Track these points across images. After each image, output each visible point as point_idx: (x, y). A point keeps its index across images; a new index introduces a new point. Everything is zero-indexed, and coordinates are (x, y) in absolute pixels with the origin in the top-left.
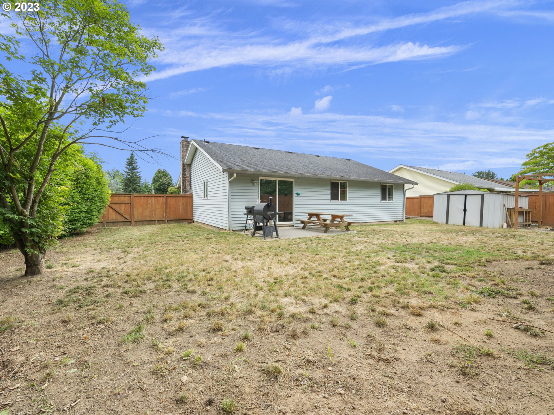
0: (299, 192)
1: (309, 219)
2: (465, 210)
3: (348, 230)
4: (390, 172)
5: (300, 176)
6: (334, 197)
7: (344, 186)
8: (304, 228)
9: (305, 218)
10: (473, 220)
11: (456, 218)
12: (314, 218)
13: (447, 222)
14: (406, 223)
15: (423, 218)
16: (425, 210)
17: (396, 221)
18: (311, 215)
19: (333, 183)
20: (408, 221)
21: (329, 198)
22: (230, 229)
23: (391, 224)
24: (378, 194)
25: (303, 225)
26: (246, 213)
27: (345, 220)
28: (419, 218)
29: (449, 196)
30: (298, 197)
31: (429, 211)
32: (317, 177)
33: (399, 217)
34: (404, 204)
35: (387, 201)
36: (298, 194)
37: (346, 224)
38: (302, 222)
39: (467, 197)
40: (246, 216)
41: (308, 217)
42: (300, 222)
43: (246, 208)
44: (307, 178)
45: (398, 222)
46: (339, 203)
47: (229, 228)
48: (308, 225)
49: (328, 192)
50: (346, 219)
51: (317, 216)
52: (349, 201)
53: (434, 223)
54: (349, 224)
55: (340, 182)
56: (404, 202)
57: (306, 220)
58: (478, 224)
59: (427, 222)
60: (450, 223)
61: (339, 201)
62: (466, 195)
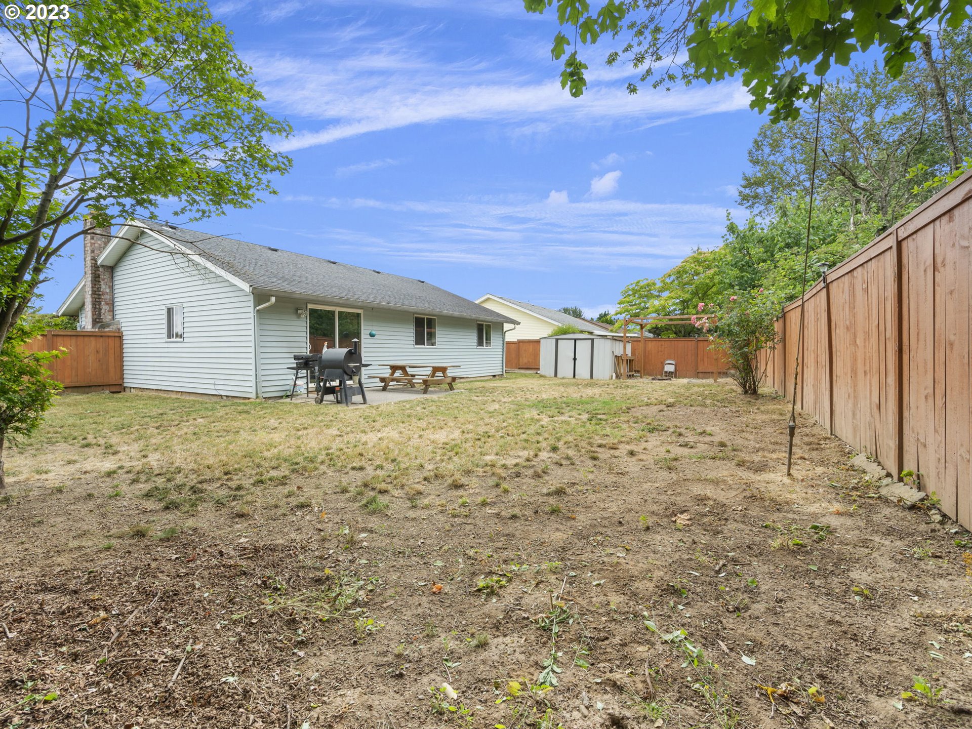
0: (374, 332)
1: (392, 374)
2: (575, 359)
3: (452, 388)
4: (477, 302)
5: (376, 306)
6: (419, 340)
7: (431, 323)
8: (384, 389)
9: (387, 372)
10: (583, 371)
11: (566, 369)
12: (398, 374)
13: (556, 375)
14: (507, 378)
15: (522, 371)
16: (524, 360)
17: (494, 376)
18: (394, 368)
19: (417, 318)
20: (509, 376)
21: (412, 342)
22: (259, 395)
23: (490, 380)
24: (473, 337)
25: (383, 384)
26: (295, 366)
27: (449, 375)
28: (517, 371)
29: (557, 340)
30: (372, 340)
31: (529, 362)
32: (399, 309)
33: (498, 371)
34: (503, 352)
35: (484, 347)
36: (372, 335)
37: (449, 380)
38: (383, 380)
39: (577, 341)
40: (295, 371)
41: (390, 371)
42: (378, 380)
43: (296, 358)
44: (385, 309)
45: (497, 377)
46: (425, 348)
47: (257, 394)
48: (391, 383)
49: (409, 333)
50: (450, 373)
51: (403, 368)
52: (439, 347)
53: (541, 376)
54: (454, 379)
55: (426, 317)
56: (503, 349)
57: (387, 375)
58: (588, 376)
59: (531, 376)
60: (559, 375)
61: (426, 346)
62: (575, 340)
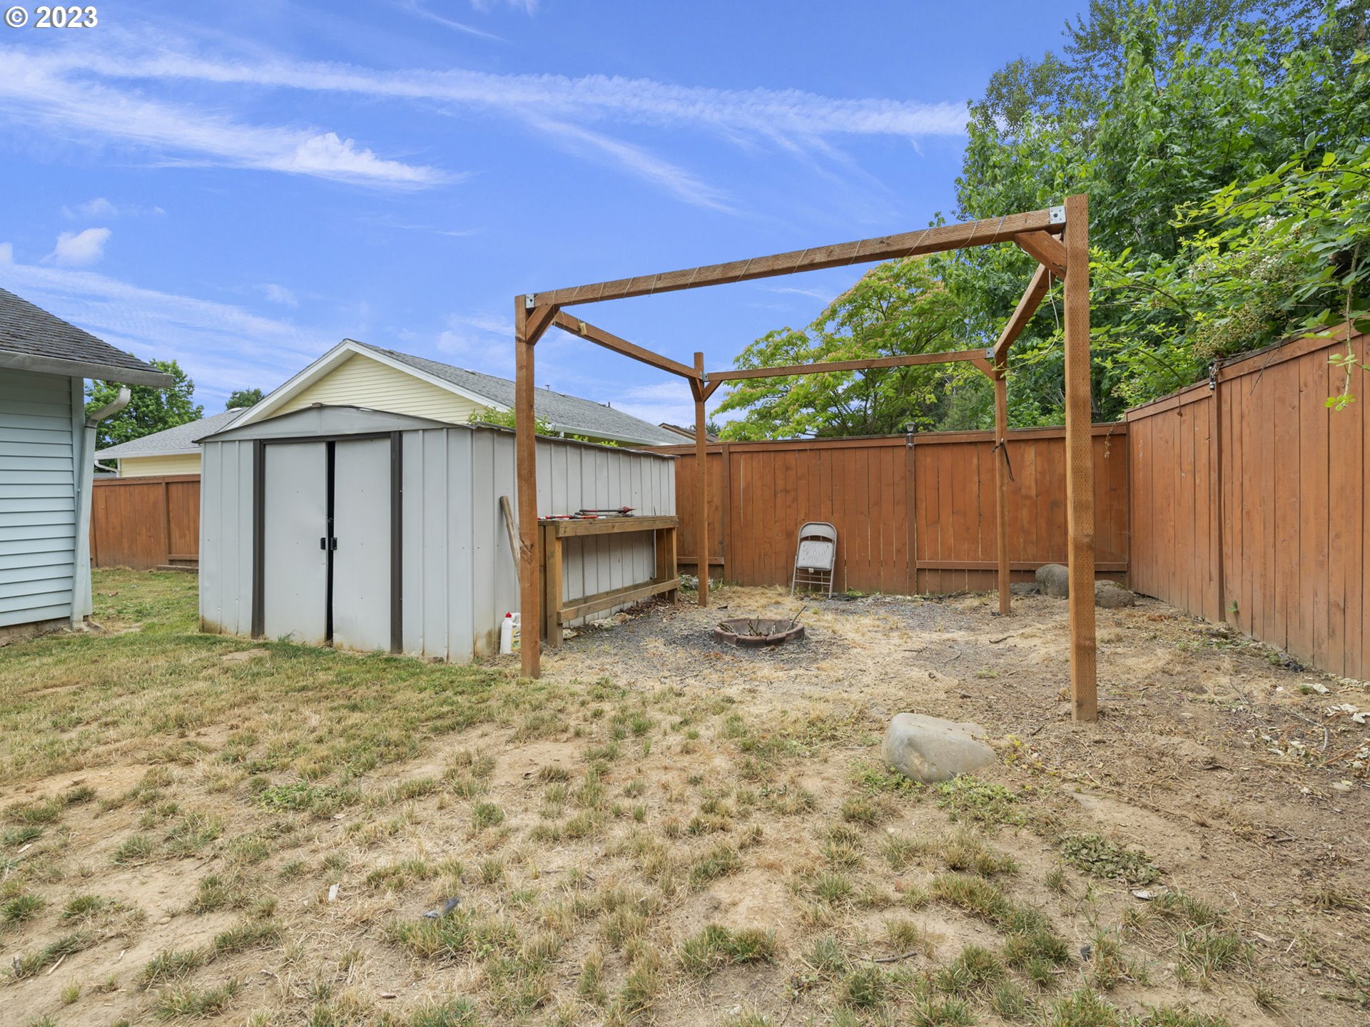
2: (330, 545)
34: (77, 512)
39: (340, 451)
53: (204, 630)
56: (77, 498)
62: (331, 444)
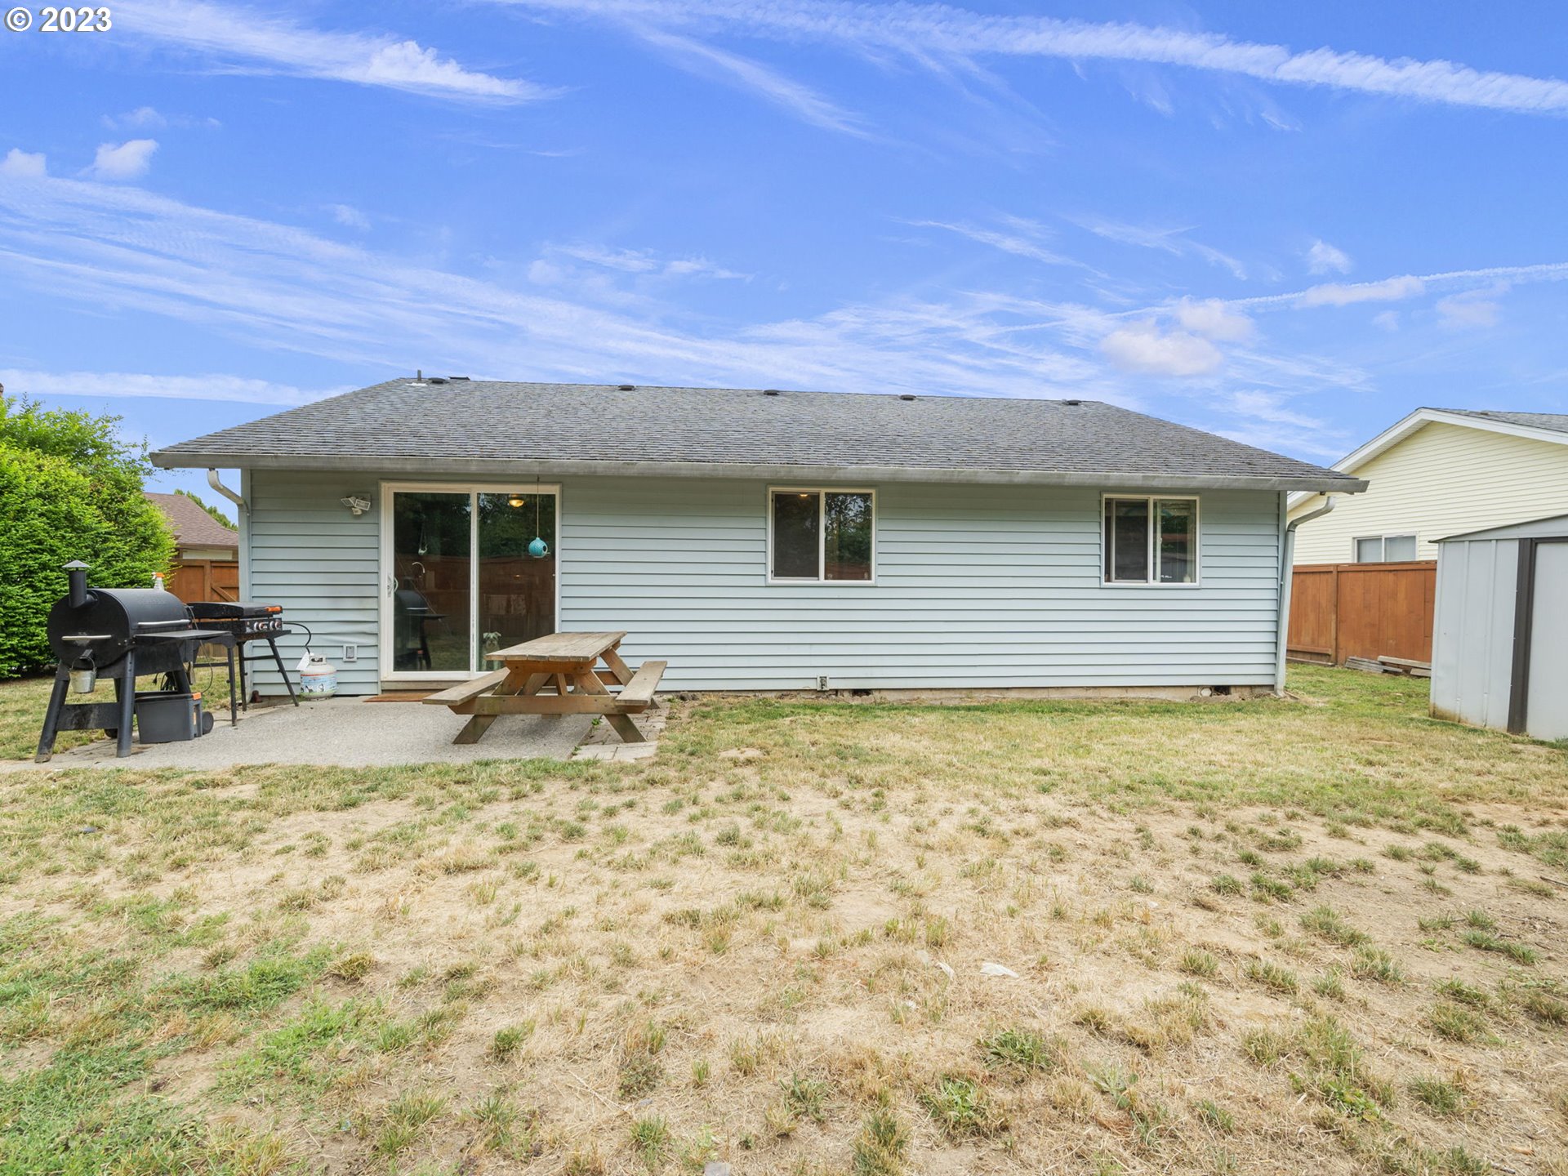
17: (1217, 690)
19: (781, 498)
21: (761, 569)
33: (1243, 669)
34: (1279, 601)
35: (1151, 583)
52: (882, 582)
55: (822, 491)
56: (1280, 590)
